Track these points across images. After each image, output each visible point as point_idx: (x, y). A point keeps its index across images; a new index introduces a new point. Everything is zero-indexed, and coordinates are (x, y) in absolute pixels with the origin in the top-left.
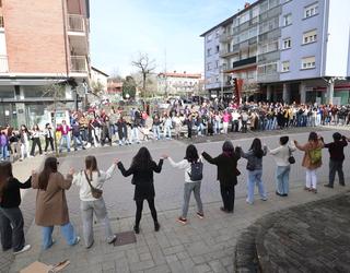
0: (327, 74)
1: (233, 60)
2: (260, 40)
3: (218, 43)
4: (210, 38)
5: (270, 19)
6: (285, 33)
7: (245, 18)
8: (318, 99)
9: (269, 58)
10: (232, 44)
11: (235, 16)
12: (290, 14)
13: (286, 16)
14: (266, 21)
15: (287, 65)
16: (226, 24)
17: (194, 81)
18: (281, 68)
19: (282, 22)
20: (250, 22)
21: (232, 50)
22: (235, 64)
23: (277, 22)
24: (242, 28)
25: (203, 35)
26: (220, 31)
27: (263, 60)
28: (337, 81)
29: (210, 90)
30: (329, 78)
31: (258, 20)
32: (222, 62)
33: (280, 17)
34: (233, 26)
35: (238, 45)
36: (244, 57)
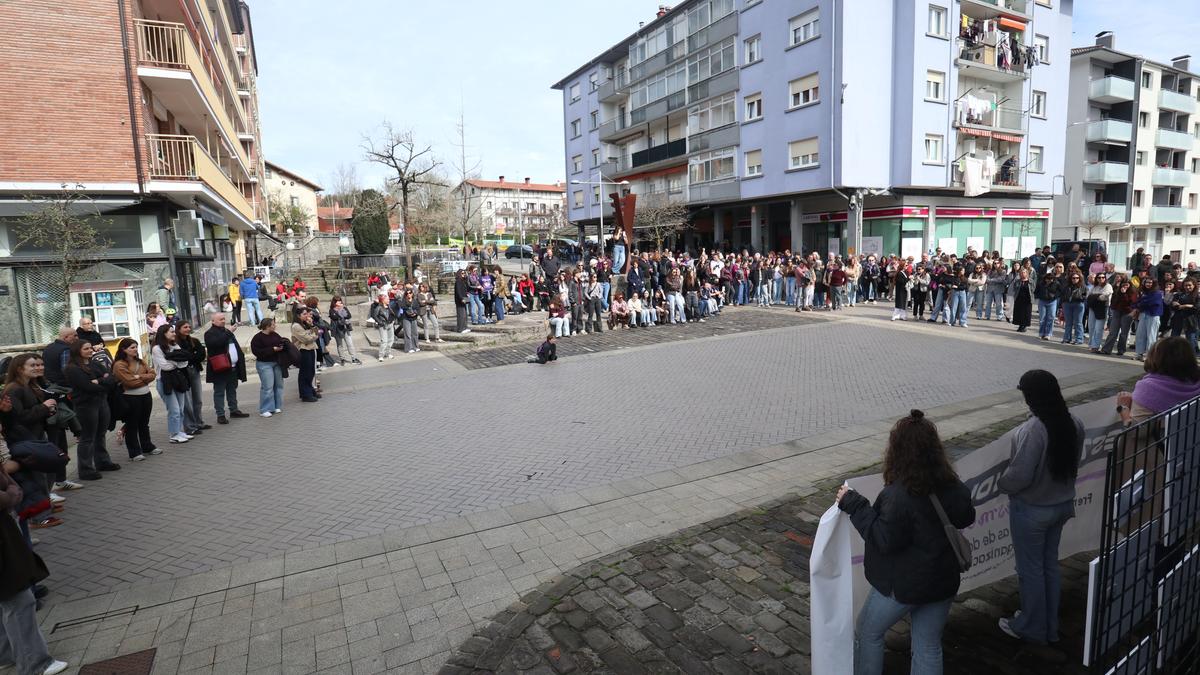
0: (847, 182)
1: (633, 148)
2: (693, 99)
3: (595, 105)
4: (576, 92)
5: (712, 47)
6: (749, 81)
7: (657, 44)
8: (834, 242)
9: (714, 141)
10: (629, 108)
11: (633, 39)
12: (758, 36)
13: (749, 41)
14: (703, 51)
15: (756, 160)
16: (614, 57)
17: (550, 201)
18: (742, 167)
19: (741, 55)
20: (668, 53)
21: (629, 121)
22: (639, 158)
23: (729, 56)
24: (651, 69)
25: (560, 85)
26: (600, 75)
27: (702, 149)
28: (869, 198)
29: (582, 224)
30: (851, 191)
31: (685, 50)
32: (607, 152)
33: (736, 43)
34: (629, 65)
35: (643, 110)
36: (659, 140)
